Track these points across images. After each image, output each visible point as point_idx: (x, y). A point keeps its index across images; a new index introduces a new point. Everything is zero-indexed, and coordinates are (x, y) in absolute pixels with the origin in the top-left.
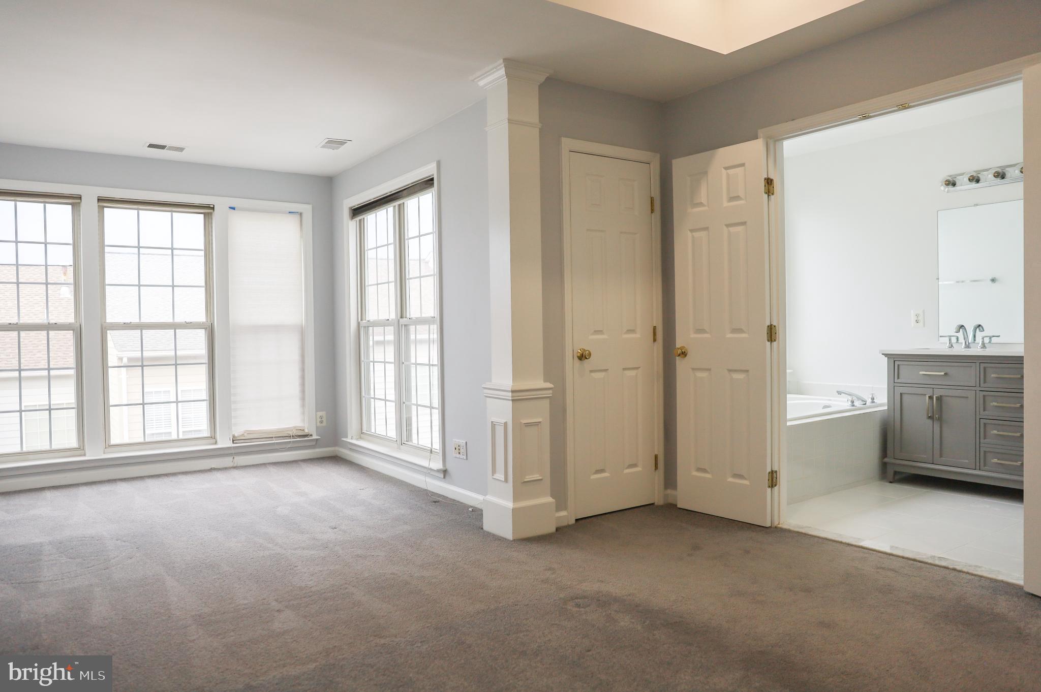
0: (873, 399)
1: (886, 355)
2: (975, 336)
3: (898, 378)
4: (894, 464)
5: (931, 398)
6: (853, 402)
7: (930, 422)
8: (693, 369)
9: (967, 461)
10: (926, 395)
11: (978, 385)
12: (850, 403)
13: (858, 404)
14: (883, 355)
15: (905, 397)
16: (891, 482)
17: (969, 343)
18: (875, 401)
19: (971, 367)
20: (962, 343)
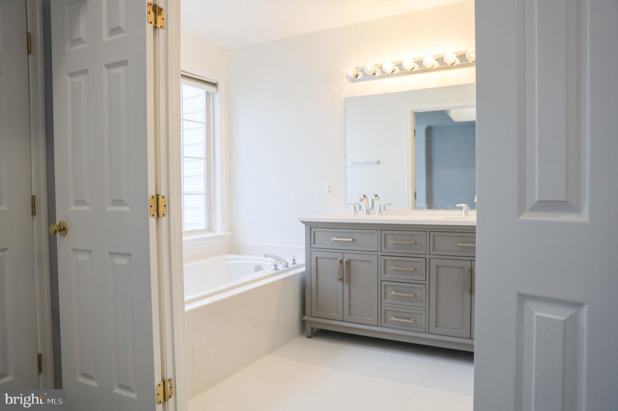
0: (294, 260)
1: (304, 222)
2: (373, 204)
3: (314, 244)
4: (311, 322)
5: (341, 262)
6: (276, 266)
7: (340, 283)
8: (74, 250)
9: (370, 319)
10: (337, 259)
11: (379, 250)
12: (273, 267)
13: (280, 267)
14: (302, 223)
15: (320, 261)
16: (309, 337)
17: (369, 210)
18: (296, 262)
19: (374, 233)
20: (364, 210)
